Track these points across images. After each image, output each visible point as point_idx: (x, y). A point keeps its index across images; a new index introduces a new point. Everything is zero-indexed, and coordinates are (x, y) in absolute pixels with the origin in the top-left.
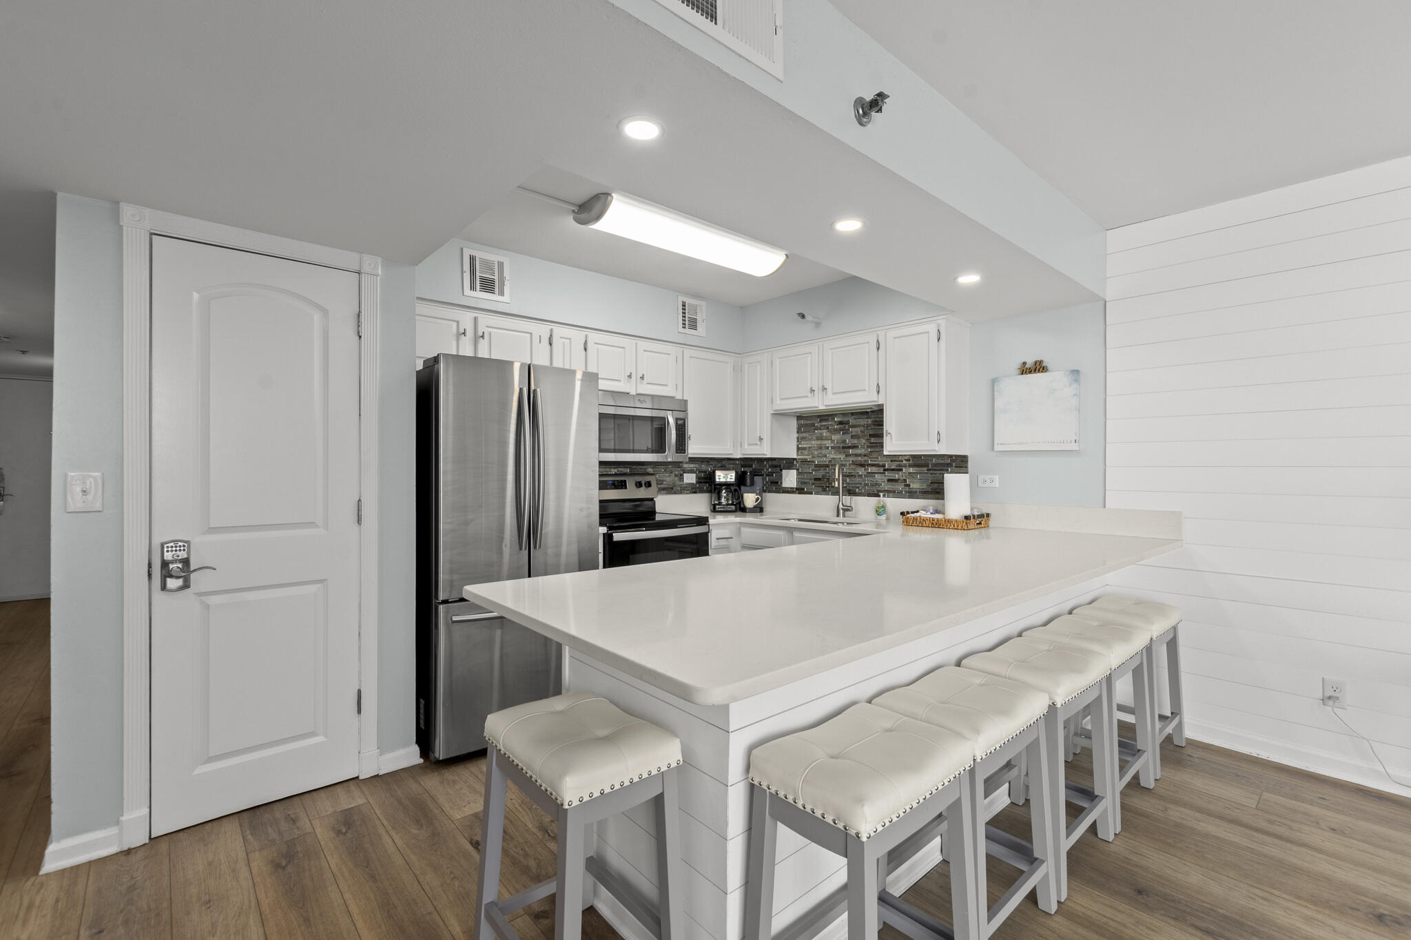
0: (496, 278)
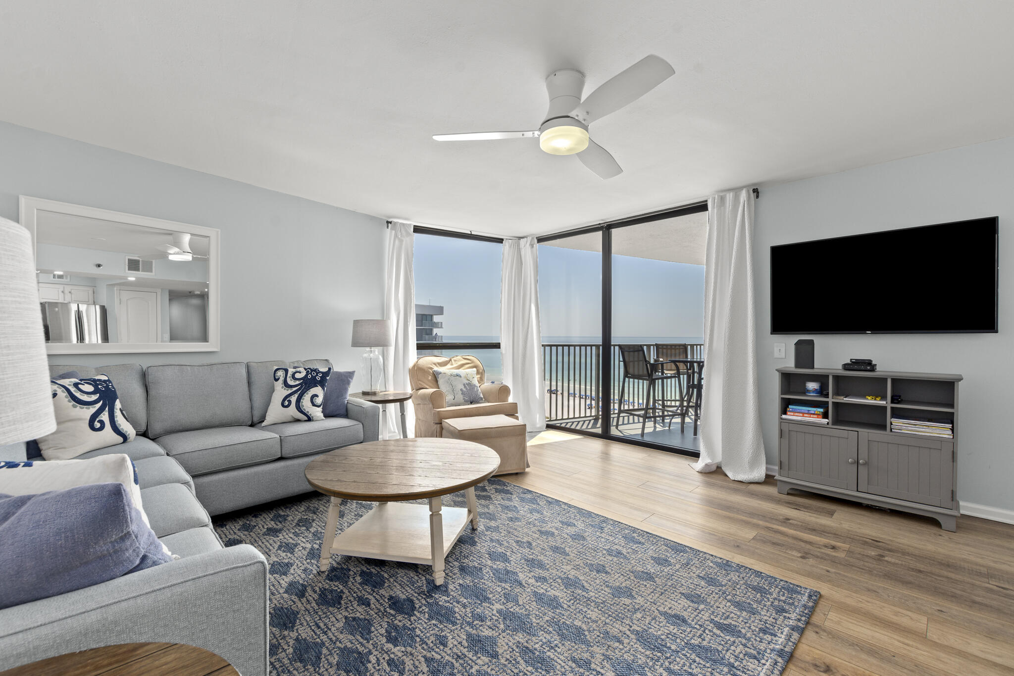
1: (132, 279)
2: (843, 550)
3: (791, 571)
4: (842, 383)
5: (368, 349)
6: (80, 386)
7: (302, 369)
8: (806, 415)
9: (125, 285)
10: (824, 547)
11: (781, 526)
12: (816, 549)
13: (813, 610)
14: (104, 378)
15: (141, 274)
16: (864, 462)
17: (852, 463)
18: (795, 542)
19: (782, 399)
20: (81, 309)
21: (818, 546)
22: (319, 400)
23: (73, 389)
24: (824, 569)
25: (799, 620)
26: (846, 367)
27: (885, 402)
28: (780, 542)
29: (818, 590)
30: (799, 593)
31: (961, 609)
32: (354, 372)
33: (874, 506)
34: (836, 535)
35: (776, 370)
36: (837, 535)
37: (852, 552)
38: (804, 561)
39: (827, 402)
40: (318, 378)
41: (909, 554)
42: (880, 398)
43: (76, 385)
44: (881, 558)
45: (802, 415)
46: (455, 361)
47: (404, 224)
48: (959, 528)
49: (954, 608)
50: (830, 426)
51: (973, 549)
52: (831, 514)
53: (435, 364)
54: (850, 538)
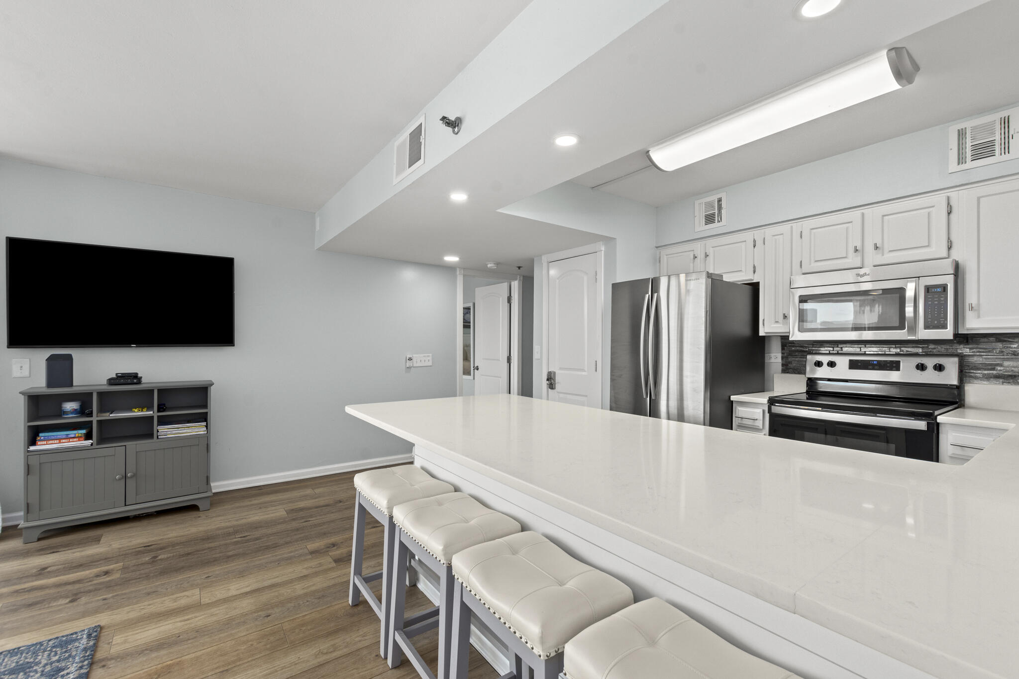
0: (716, 211)
2: (117, 570)
3: (61, 623)
4: (107, 399)
8: (64, 441)
10: (95, 578)
11: (36, 580)
12: (87, 584)
13: (95, 648)
16: (133, 474)
17: (120, 479)
18: (60, 589)
19: (29, 427)
21: (88, 580)
24: (100, 600)
25: (81, 668)
26: (111, 382)
27: (152, 412)
28: (38, 600)
29: (97, 624)
30: (76, 640)
31: (221, 567)
33: (142, 514)
34: (107, 559)
35: (20, 393)
36: (109, 558)
37: (126, 568)
38: (75, 604)
39: (91, 422)
41: (178, 544)
42: (146, 409)
44: (155, 560)
45: (58, 441)
48: (212, 505)
49: (216, 569)
50: (95, 446)
51: (222, 518)
52: (97, 540)
54: (122, 555)
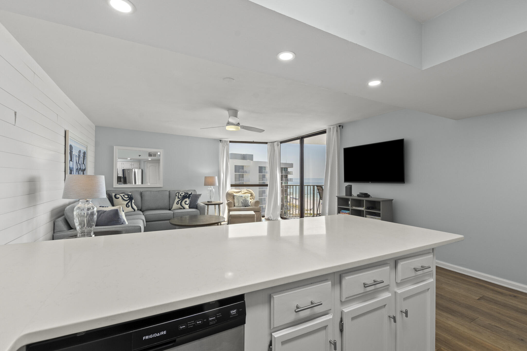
1: (150, 159)
5: (209, 186)
6: (125, 196)
7: (184, 193)
9: (148, 161)
14: (131, 194)
15: (153, 158)
19: (338, 207)
20: (135, 171)
22: (187, 203)
23: (123, 197)
26: (358, 195)
27: (364, 209)
32: (201, 194)
39: (350, 209)
40: (188, 196)
43: (124, 195)
45: (344, 213)
46: (243, 191)
47: (226, 141)
53: (234, 192)
